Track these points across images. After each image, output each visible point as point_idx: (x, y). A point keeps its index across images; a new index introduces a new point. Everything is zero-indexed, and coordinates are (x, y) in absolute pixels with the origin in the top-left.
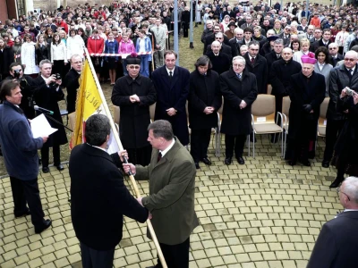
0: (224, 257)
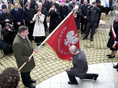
0: (51, 67)
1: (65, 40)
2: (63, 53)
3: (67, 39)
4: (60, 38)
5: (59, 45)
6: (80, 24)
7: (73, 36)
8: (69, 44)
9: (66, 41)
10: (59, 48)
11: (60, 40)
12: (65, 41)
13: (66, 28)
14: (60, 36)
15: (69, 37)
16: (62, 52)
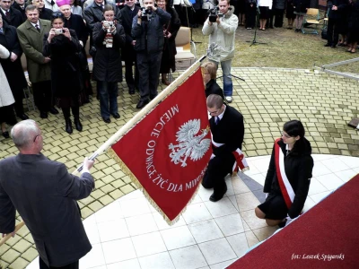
1: (171, 146)
2: (166, 185)
3: (178, 143)
4: (154, 138)
5: (149, 159)
6: (123, 63)
7: (197, 135)
8: (182, 158)
9: (176, 149)
10: (151, 169)
11: (151, 144)
12: (171, 151)
13: (175, 110)
14: (156, 133)
15: (184, 140)
16: (161, 182)
